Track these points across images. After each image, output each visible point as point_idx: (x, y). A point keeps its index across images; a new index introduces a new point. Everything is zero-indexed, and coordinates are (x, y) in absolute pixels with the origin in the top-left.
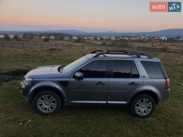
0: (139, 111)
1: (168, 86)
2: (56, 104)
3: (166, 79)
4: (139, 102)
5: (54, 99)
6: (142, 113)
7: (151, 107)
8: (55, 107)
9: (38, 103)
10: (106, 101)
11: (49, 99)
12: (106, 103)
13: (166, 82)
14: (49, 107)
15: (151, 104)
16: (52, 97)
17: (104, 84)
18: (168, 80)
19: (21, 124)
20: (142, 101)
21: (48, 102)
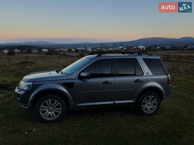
0: (146, 109)
1: (170, 81)
2: (61, 109)
3: (167, 75)
4: (145, 100)
5: (59, 103)
6: (149, 111)
7: (156, 103)
8: (60, 112)
9: (41, 110)
10: (113, 100)
11: (52, 104)
12: (113, 103)
13: (168, 78)
14: (53, 112)
15: (156, 101)
16: (56, 101)
17: (110, 83)
18: (169, 76)
19: (27, 133)
20: (148, 99)
21: (52, 108)
